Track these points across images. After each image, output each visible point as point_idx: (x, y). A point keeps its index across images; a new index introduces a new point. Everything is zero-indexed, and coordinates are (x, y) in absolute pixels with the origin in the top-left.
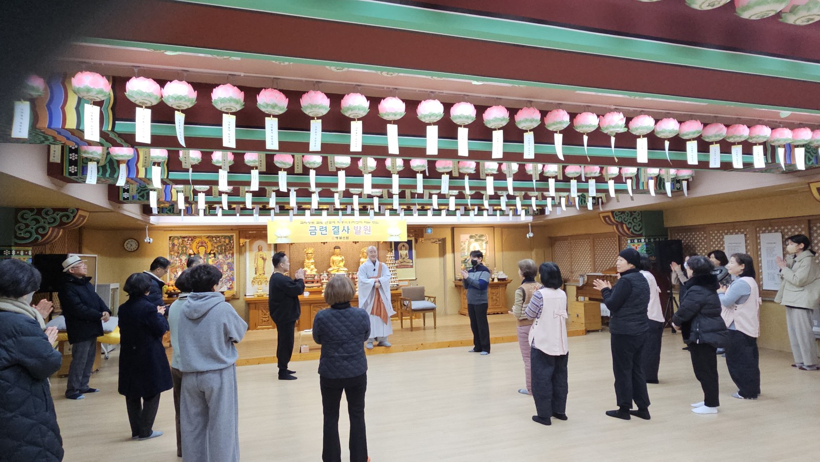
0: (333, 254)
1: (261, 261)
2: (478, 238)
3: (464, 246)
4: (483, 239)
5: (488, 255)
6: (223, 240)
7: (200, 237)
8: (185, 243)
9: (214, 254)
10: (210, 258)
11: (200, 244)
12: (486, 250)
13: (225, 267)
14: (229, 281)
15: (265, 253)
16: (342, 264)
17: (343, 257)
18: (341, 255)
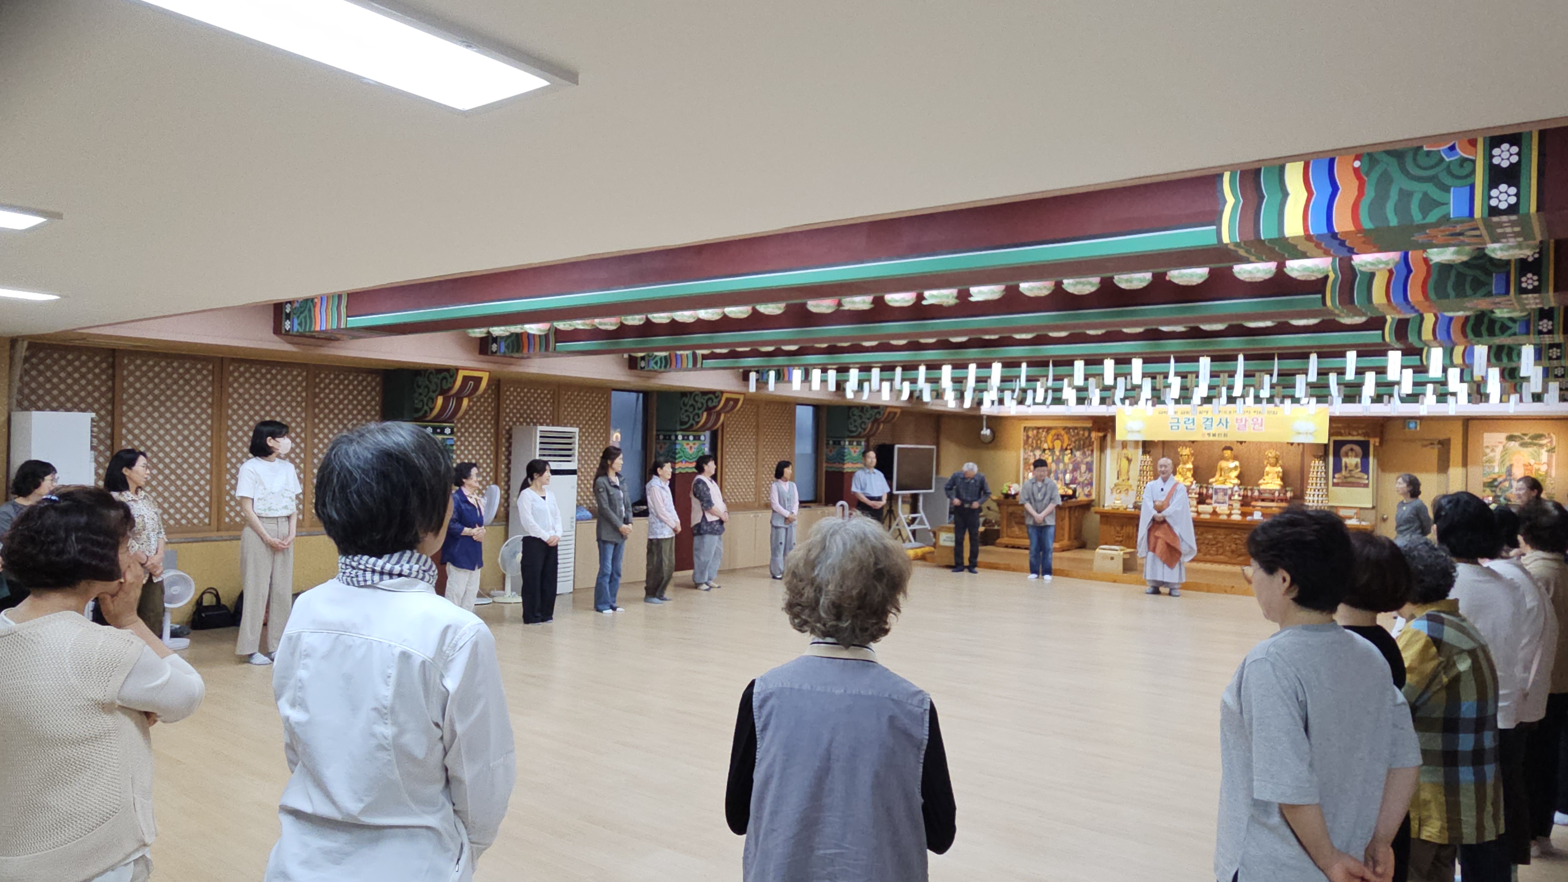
0: (1223, 458)
1: (1125, 462)
2: (1529, 441)
4: (1543, 442)
6: (1081, 432)
7: (1056, 428)
8: (1040, 436)
11: (1056, 437)
13: (1083, 468)
14: (1087, 485)
15: (1130, 452)
16: (1234, 474)
17: (1237, 463)
18: (1234, 459)
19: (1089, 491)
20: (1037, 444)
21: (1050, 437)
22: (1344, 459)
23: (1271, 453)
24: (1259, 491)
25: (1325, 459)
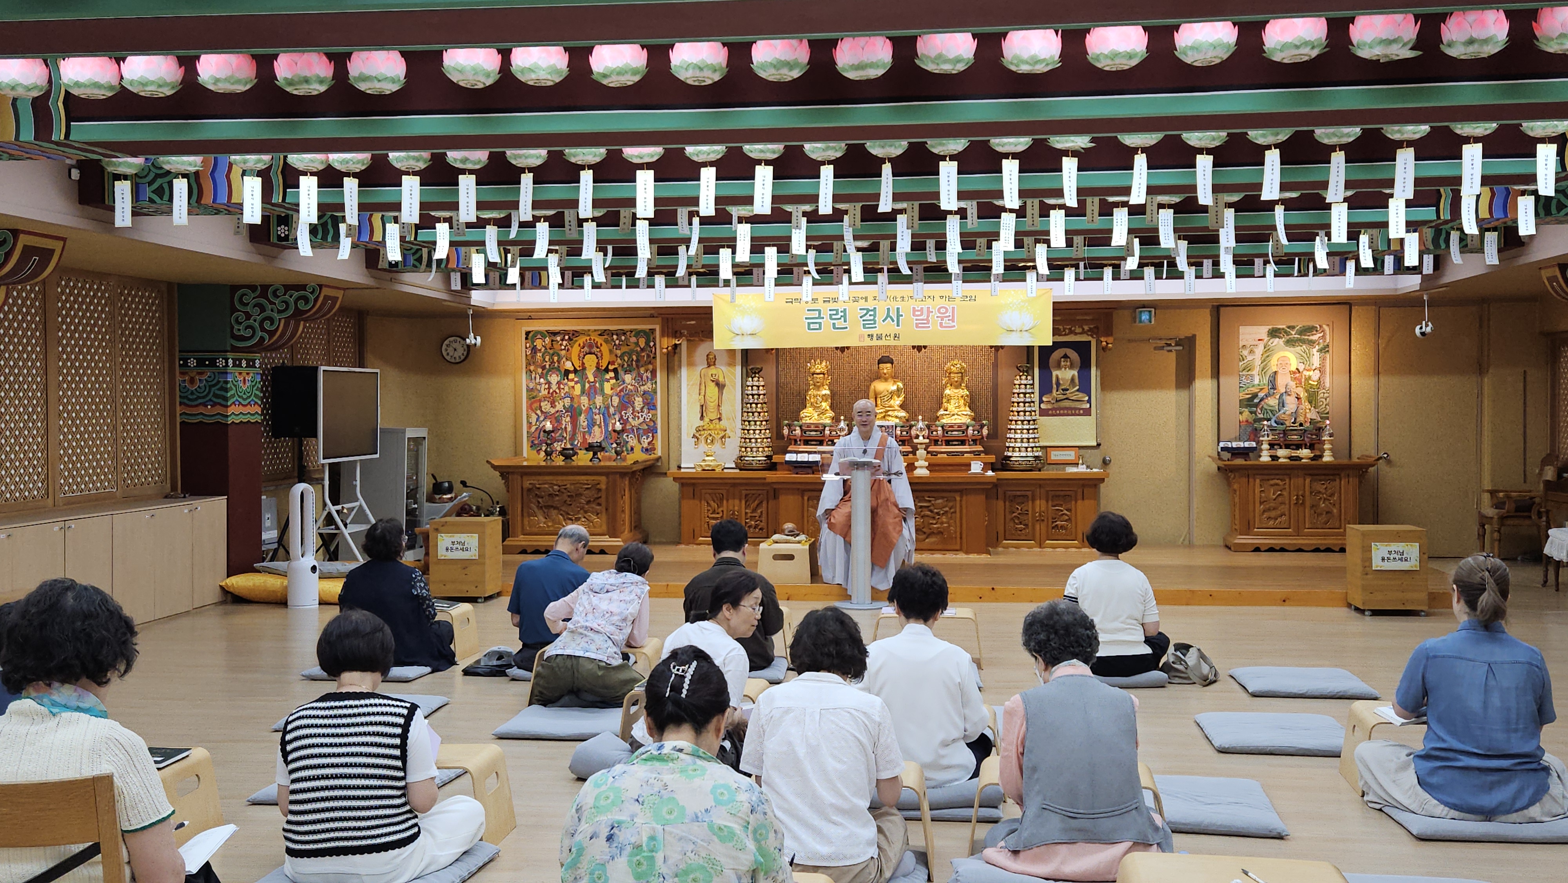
0: (878, 377)
1: (712, 390)
2: (1296, 337)
3: (1249, 358)
4: (1314, 338)
10: (608, 381)
11: (586, 349)
13: (638, 402)
14: (646, 432)
15: (722, 371)
16: (897, 402)
17: (901, 385)
18: (895, 377)
19: (649, 443)
20: (553, 362)
21: (575, 350)
22: (1054, 373)
23: (956, 365)
24: (942, 427)
25: (1029, 371)
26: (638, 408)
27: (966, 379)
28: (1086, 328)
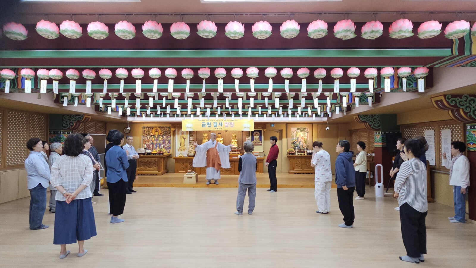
0: (218, 137)
2: (302, 130)
3: (293, 134)
4: (306, 130)
5: (308, 139)
6: (166, 129)
7: (156, 127)
8: (149, 130)
9: (162, 135)
10: (160, 137)
11: (156, 131)
12: (307, 137)
16: (222, 142)
17: (223, 139)
18: (222, 137)
20: (148, 133)
22: (255, 137)
23: (234, 135)
25: (249, 136)
26: (167, 143)
27: (236, 138)
28: (261, 127)
